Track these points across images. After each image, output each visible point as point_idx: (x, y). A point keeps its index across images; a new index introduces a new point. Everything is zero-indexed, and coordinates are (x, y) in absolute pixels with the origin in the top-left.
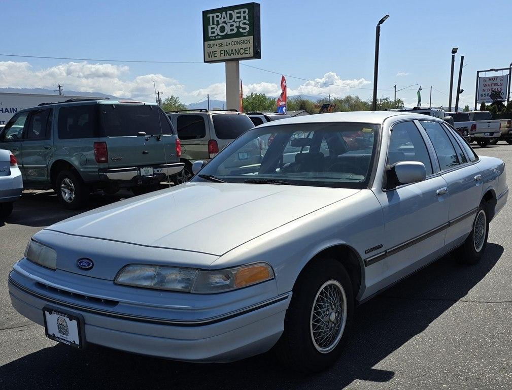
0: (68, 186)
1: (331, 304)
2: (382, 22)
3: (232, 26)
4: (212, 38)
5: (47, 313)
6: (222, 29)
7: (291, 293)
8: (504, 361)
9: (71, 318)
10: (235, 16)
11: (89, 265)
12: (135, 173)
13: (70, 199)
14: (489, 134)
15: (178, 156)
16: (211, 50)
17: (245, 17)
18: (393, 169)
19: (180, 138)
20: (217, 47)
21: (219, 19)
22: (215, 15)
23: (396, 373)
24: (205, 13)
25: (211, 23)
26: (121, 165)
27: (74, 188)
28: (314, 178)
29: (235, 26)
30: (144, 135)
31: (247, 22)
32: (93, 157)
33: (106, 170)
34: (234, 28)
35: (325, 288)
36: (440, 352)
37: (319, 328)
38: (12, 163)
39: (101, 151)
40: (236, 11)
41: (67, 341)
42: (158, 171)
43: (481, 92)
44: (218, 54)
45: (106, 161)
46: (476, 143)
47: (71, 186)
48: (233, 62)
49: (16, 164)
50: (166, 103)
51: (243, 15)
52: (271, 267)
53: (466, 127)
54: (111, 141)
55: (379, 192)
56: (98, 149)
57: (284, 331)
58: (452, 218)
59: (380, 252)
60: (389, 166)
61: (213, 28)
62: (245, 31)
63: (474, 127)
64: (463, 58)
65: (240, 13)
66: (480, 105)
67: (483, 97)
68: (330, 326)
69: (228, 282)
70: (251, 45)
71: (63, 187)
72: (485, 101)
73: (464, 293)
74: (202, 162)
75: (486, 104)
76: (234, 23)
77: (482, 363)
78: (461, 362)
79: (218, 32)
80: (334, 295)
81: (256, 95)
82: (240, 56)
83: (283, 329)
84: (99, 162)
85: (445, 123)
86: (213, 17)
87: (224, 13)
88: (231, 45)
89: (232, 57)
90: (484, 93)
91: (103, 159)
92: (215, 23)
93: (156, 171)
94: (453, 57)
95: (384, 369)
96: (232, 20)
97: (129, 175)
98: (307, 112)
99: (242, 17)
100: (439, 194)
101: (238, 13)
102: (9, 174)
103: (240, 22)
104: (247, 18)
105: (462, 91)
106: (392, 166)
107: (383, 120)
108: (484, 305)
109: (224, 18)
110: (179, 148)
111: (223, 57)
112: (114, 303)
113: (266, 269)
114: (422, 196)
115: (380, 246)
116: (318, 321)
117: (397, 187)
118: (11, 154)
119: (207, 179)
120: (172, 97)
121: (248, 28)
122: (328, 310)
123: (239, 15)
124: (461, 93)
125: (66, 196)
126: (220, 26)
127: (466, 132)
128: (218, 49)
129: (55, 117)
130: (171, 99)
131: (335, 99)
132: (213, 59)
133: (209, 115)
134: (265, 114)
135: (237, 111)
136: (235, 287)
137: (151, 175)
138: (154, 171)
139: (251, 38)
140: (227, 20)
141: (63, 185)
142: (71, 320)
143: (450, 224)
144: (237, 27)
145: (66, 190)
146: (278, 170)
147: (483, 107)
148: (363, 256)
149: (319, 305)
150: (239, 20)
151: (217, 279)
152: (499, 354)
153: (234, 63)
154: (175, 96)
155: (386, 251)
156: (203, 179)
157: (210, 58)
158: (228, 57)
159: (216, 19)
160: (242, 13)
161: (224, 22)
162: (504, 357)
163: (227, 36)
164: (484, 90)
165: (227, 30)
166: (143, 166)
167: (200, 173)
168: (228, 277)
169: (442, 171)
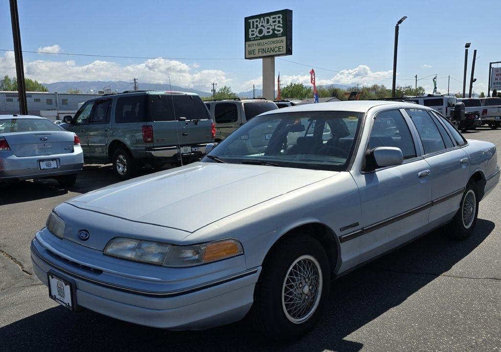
0: (122, 162)
1: (305, 278)
2: (400, 22)
3: (268, 28)
4: (251, 39)
5: (50, 277)
6: (261, 32)
7: (261, 267)
8: (474, 340)
9: (67, 282)
10: (271, 20)
11: (86, 236)
12: (176, 151)
13: (123, 172)
14: (499, 118)
15: (213, 137)
16: (251, 49)
17: (279, 22)
18: (372, 153)
19: (218, 122)
20: (255, 46)
21: (258, 23)
22: (255, 20)
23: (365, 345)
24: (247, 19)
25: (251, 27)
26: (163, 145)
27: (126, 163)
28: (301, 160)
29: (271, 29)
30: (184, 120)
31: (281, 25)
32: (141, 138)
33: (151, 149)
34: (270, 30)
35: (299, 263)
36: (412, 326)
37: (291, 300)
38: (76, 142)
39: (148, 132)
40: (272, 17)
41: (64, 303)
42: (195, 150)
43: (494, 81)
44: (257, 51)
45: (152, 141)
46: (487, 125)
47: (124, 162)
48: (269, 58)
49: (79, 144)
50: (220, 92)
51: (277, 20)
52: (241, 243)
53: (477, 112)
54: (156, 124)
55: (357, 174)
56: (145, 132)
57: (253, 303)
58: (435, 198)
59: (357, 229)
60: (369, 151)
61: (253, 31)
62: (279, 33)
63: (485, 111)
64: (475, 51)
65: (275, 18)
66: (492, 92)
67: (496, 85)
68: (303, 298)
69: (197, 257)
70: (284, 44)
71: (118, 162)
72: (496, 89)
73: (448, 268)
74: (213, 144)
75: (498, 91)
76: (270, 27)
77: (451, 340)
78: (430, 338)
79: (256, 34)
80: (308, 269)
81: (295, 84)
82: (274, 53)
83: (251, 300)
84: (146, 142)
85: (433, 111)
86: (253, 22)
87: (262, 19)
88: (268, 44)
89: (268, 54)
90: (496, 81)
91: (149, 140)
92: (255, 27)
93: (193, 149)
94: (467, 51)
95: (354, 340)
96: (269, 24)
97: (170, 153)
98: (338, 99)
99: (277, 22)
100: (420, 176)
101: (273, 18)
102: (73, 151)
103: (275, 25)
104: (281, 22)
105: (476, 80)
106: (371, 151)
107: (369, 109)
108: (465, 280)
109: (262, 22)
110: (214, 130)
111: (261, 55)
112: (99, 272)
113: (235, 245)
114: (402, 178)
115: (357, 224)
116: (291, 293)
117: (376, 170)
118: (76, 136)
119: (213, 159)
120: (225, 87)
121: (282, 30)
122: (301, 283)
123: (275, 20)
124: (474, 81)
125: (120, 170)
126: (258, 29)
127: (477, 116)
128: (256, 48)
129: (114, 105)
130: (225, 88)
131: (363, 88)
132: (252, 56)
133: (241, 103)
134: (291, 102)
135: (266, 99)
136: (204, 262)
137: (189, 153)
138: (192, 150)
139: (284, 38)
140: (265, 24)
141: (118, 161)
142: (66, 285)
143: (433, 204)
144: (273, 30)
145: (120, 165)
146: (282, 151)
147: (495, 94)
148: (338, 234)
149: (291, 278)
150: (275, 24)
151: (189, 254)
152: (470, 332)
153: (269, 60)
154: (228, 86)
155: (362, 229)
156: (210, 159)
157: (250, 55)
158: (265, 54)
159: (255, 24)
160: (277, 18)
161: (262, 26)
162: (473, 335)
163: (264, 37)
164: (496, 79)
165: (265, 32)
166: (182, 146)
167: (209, 155)
168: (198, 253)
169: (426, 155)
